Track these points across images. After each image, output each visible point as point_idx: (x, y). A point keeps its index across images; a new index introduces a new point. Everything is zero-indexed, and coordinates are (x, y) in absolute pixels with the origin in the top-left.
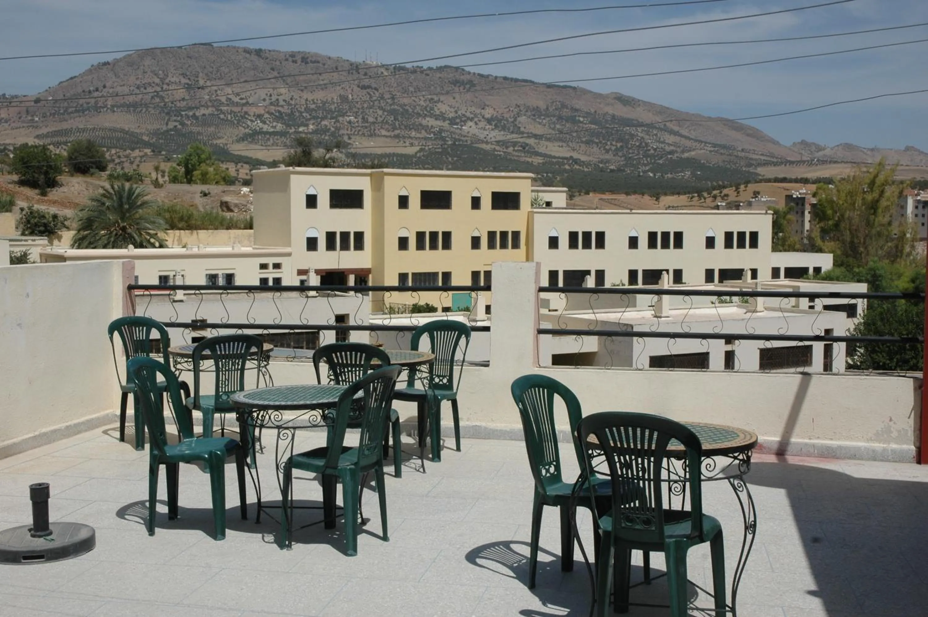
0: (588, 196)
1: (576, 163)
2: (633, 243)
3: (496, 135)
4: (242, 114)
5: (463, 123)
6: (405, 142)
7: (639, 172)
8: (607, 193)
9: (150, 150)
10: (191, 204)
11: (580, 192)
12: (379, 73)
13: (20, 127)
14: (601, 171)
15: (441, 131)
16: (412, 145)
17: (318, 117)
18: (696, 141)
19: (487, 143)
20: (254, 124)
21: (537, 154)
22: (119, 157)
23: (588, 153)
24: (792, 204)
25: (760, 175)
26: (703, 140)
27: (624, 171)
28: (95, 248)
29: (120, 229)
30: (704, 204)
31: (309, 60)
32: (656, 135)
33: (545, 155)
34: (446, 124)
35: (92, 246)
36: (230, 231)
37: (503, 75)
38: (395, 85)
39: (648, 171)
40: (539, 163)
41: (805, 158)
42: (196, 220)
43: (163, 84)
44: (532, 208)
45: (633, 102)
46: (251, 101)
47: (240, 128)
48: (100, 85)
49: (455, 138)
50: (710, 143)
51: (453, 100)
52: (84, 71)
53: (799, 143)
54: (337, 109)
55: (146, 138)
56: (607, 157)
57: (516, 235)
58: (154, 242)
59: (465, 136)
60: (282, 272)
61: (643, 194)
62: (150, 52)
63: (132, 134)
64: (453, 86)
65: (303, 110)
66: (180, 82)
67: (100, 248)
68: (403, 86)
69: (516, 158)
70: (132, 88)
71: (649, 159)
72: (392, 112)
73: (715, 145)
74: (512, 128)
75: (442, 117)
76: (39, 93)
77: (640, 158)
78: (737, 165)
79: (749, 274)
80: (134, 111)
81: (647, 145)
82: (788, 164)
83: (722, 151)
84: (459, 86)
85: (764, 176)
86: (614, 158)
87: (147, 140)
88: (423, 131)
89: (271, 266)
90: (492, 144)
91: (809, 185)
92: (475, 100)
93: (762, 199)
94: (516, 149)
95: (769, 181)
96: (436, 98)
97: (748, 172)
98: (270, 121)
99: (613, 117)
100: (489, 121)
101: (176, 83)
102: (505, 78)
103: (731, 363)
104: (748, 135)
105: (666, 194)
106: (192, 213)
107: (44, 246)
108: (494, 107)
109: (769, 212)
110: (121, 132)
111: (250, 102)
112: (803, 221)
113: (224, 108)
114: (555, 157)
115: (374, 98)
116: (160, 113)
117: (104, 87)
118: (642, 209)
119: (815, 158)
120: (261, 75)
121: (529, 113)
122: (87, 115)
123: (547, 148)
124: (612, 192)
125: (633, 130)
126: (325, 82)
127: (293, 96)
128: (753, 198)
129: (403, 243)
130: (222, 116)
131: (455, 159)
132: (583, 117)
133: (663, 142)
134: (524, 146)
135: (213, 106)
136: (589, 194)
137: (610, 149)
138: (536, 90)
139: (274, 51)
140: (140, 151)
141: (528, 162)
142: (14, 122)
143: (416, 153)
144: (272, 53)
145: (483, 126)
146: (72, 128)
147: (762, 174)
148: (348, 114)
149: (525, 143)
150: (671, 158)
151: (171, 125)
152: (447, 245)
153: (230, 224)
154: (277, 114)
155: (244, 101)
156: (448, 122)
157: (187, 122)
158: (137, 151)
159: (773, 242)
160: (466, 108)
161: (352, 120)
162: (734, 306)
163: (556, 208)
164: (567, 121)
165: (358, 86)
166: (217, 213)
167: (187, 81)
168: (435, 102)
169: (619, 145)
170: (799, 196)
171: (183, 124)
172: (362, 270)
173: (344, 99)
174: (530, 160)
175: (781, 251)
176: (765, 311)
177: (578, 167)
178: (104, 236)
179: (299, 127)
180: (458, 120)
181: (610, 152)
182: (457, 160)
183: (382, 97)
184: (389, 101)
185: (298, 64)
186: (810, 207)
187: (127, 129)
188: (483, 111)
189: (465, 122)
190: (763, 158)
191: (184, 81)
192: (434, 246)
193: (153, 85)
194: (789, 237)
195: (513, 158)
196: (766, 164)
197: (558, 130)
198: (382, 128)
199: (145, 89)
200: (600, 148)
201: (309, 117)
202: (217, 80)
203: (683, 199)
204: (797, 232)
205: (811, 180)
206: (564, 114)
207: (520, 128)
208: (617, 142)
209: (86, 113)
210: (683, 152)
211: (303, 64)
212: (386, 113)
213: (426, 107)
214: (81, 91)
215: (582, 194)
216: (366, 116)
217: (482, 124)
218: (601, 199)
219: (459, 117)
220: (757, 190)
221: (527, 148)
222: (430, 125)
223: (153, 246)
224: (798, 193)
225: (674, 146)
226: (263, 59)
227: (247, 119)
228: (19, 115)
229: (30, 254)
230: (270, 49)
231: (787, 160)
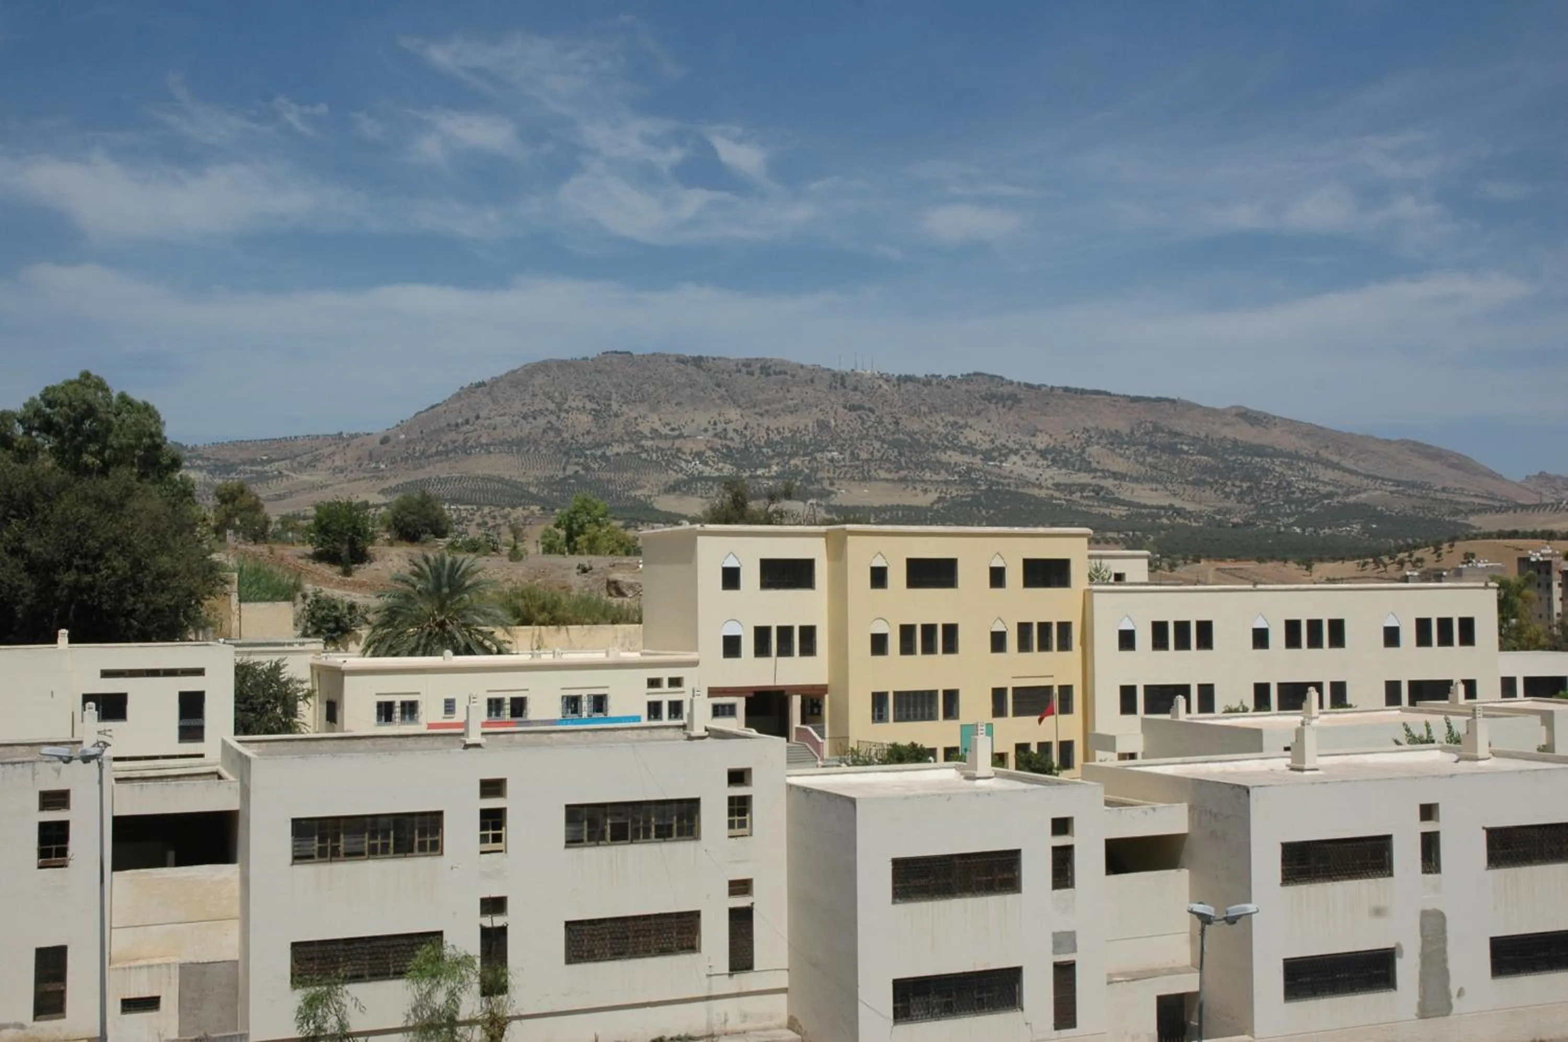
0: (1198, 564)
1: (1179, 514)
2: (1260, 638)
3: (1053, 475)
4: (674, 452)
5: (1003, 459)
6: (915, 488)
7: (1279, 527)
8: (1229, 560)
9: (538, 508)
10: (563, 585)
11: (1185, 559)
12: (876, 386)
13: (359, 479)
14: (1219, 526)
15: (969, 470)
16: (925, 491)
17: (785, 454)
18: (1367, 476)
19: (1040, 487)
20: (690, 466)
21: (1118, 502)
22: (494, 518)
23: (1197, 498)
24: (1531, 572)
25: (1474, 527)
26: (1379, 475)
27: (1254, 524)
28: (396, 655)
29: (437, 625)
30: (1385, 575)
31: (771, 371)
32: (1304, 469)
33: (1129, 504)
34: (977, 460)
35: (394, 652)
36: (616, 626)
37: (1063, 385)
38: (900, 403)
39: (1293, 524)
40: (1121, 516)
41: (1546, 500)
42: (565, 610)
43: (560, 410)
44: (1090, 584)
45: (1265, 420)
46: (686, 432)
47: (670, 472)
48: (471, 415)
49: (991, 481)
50: (1390, 480)
51: (988, 424)
52: (450, 395)
53: (1534, 476)
54: (813, 441)
55: (533, 490)
56: (1229, 504)
57: (1065, 628)
58: (491, 646)
59: (1005, 478)
60: (683, 692)
61: (1286, 561)
62: (544, 367)
63: (515, 485)
64: (986, 402)
65: (762, 443)
66: (584, 407)
67: (403, 656)
68: (912, 404)
69: (1084, 509)
70: (516, 418)
71: (1293, 507)
72: (895, 444)
73: (1398, 483)
74: (1078, 463)
75: (970, 449)
76: (388, 430)
77: (1280, 505)
78: (1436, 513)
79: (1461, 689)
80: (518, 451)
81: (1290, 484)
82: (1519, 510)
83: (1410, 492)
84: (997, 403)
85: (1480, 528)
86: (1238, 505)
87: (535, 492)
88: (943, 472)
89: (665, 683)
90: (1048, 488)
91: (1556, 542)
92: (1022, 423)
93: (1479, 565)
94: (1085, 494)
95: (1489, 536)
96: (962, 422)
97: (1455, 523)
98: (714, 462)
99: (1235, 443)
100: (1043, 454)
101: (578, 409)
102: (1066, 389)
103: (1433, 855)
104: (1453, 466)
105: (1321, 560)
106: (560, 599)
107: (317, 652)
108: (1050, 432)
109: (1491, 584)
110: (498, 482)
111: (685, 435)
112: (1550, 599)
113: (647, 443)
114: (1145, 506)
115: (869, 424)
116: (554, 453)
117: (478, 417)
118: (1284, 583)
119: (1563, 499)
120: (702, 394)
121: (1104, 441)
122: (451, 458)
123: (1132, 492)
124: (1237, 558)
125: (1266, 462)
126: (795, 401)
127: (747, 424)
128: (1463, 563)
129: (879, 644)
130: (644, 456)
131: (991, 512)
132: (1187, 444)
133: (1315, 480)
134: (1097, 490)
135: (631, 441)
136: (1199, 562)
137: (1232, 492)
138: (1114, 406)
139: (720, 358)
140: (524, 509)
141: (1104, 515)
142: (352, 472)
143: (932, 504)
144: (718, 362)
145: (1034, 462)
146: (430, 478)
147: (1477, 525)
148: (829, 448)
149: (1098, 485)
150: (1329, 504)
151: (570, 471)
152: (951, 646)
153: (618, 616)
154: (725, 451)
155: (676, 433)
156: (980, 456)
157: (592, 465)
158: (520, 508)
159: (1500, 634)
160: (1007, 435)
161: (836, 457)
162: (1435, 749)
163: (1131, 584)
164: (1163, 450)
165: (845, 407)
166: (599, 598)
167: (595, 406)
168: (961, 427)
169: (1245, 485)
170: (1541, 559)
171: (587, 468)
172: (813, 687)
173: (823, 425)
174: (1107, 511)
175: (1515, 649)
176: (1494, 759)
177: (1181, 521)
178: (413, 636)
179: (756, 469)
180: (995, 454)
181: (1232, 497)
182: (995, 514)
183: (880, 422)
184: (891, 427)
185: (756, 376)
186: (1560, 576)
187: (507, 478)
188: (1032, 439)
189: (1006, 456)
190: (1477, 501)
191: (589, 405)
192: (929, 648)
193: (546, 413)
194: (1529, 625)
195: (1080, 509)
196: (1483, 510)
197: (1150, 465)
198: (880, 468)
199: (535, 418)
200: (1215, 491)
201: (771, 453)
202: (638, 404)
203: (1350, 567)
204: (1540, 616)
205: (1559, 535)
206: (1158, 440)
207: (1090, 463)
208: (1242, 481)
209: (451, 455)
210: (1347, 494)
211: (763, 376)
212: (886, 446)
213: (946, 437)
214: (445, 424)
215: (1189, 562)
216: (856, 451)
217: (1033, 459)
218: (1218, 569)
219: (999, 450)
220: (1470, 550)
221: (1102, 493)
222: (953, 462)
223: (488, 651)
224: (1538, 554)
225: (1334, 485)
226: (704, 370)
227: (680, 458)
228: (360, 462)
229: (284, 666)
230: (715, 356)
231: (1516, 503)
